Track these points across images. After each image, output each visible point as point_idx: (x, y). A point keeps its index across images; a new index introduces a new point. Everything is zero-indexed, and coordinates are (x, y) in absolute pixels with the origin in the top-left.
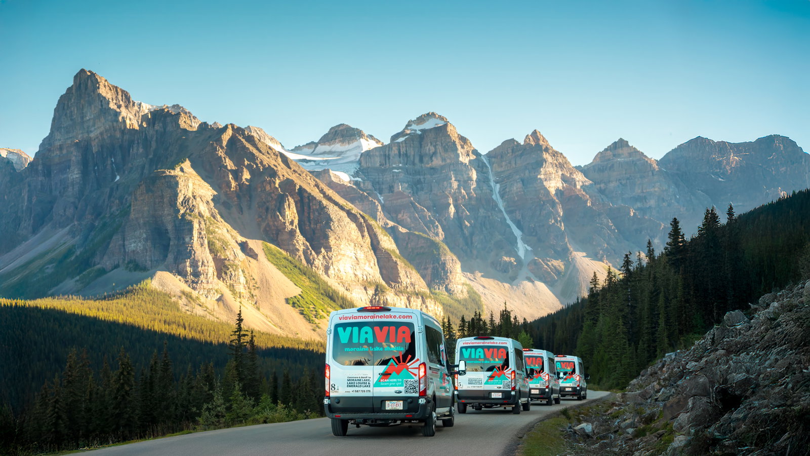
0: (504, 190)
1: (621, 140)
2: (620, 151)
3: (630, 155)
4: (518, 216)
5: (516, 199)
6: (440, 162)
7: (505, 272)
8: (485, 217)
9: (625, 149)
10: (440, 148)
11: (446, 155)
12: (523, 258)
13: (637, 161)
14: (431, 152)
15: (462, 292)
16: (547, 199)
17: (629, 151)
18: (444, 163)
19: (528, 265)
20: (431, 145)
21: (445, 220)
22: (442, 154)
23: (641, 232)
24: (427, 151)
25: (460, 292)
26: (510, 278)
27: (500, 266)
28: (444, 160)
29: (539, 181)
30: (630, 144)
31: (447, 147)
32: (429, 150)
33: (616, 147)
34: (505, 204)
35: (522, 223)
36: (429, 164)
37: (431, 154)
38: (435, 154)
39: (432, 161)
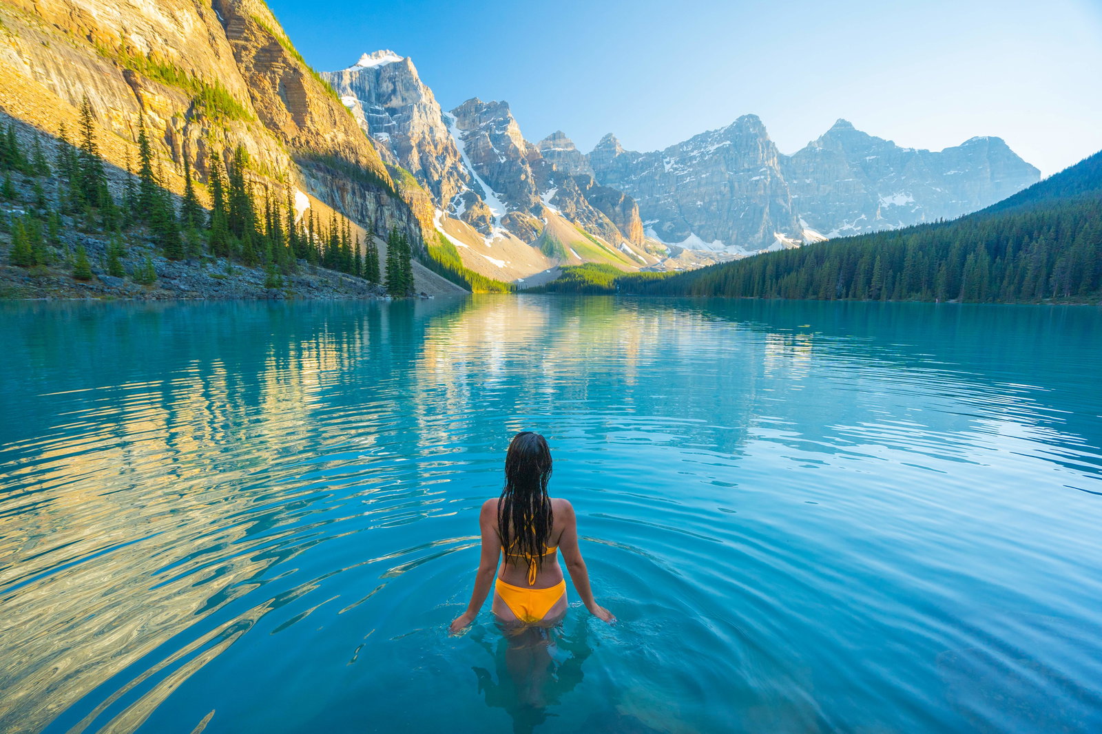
0: (469, 146)
1: (559, 133)
2: (558, 141)
3: (566, 145)
4: (486, 172)
5: (483, 154)
6: (401, 102)
7: (477, 226)
9: (562, 140)
10: (400, 84)
11: (407, 94)
14: (390, 90)
16: (516, 156)
17: (566, 142)
18: (404, 104)
19: (501, 220)
20: (389, 81)
22: (403, 92)
23: (601, 201)
24: (386, 90)
25: (431, 238)
28: (404, 99)
29: (507, 138)
30: (567, 138)
31: (408, 85)
32: (387, 88)
33: (555, 136)
34: (471, 160)
35: (490, 179)
36: (387, 104)
37: (390, 92)
38: (394, 91)
39: (391, 100)
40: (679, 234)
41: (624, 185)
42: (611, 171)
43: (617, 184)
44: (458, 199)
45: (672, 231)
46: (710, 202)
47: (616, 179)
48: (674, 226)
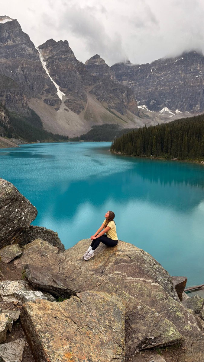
0: (48, 64)
1: (97, 55)
2: (96, 60)
3: (101, 62)
4: (57, 78)
5: (55, 68)
6: (12, 42)
7: (52, 105)
8: (39, 76)
9: (99, 59)
10: (12, 34)
11: (15, 39)
12: (61, 99)
13: (103, 65)
14: (7, 36)
15: (28, 113)
18: (14, 43)
19: (65, 102)
20: (6, 32)
21: (16, 74)
22: (13, 37)
24: (4, 36)
26: (55, 109)
27: (49, 102)
28: (14, 41)
30: (101, 57)
31: (16, 34)
33: (95, 58)
34: (49, 71)
35: (59, 81)
36: (6, 43)
37: (7, 37)
38: (9, 37)
39: (7, 42)
40: (158, 106)
41: (131, 82)
42: (124, 74)
43: (128, 81)
44: (43, 92)
45: (155, 105)
46: (174, 89)
47: (127, 78)
48: (155, 102)
